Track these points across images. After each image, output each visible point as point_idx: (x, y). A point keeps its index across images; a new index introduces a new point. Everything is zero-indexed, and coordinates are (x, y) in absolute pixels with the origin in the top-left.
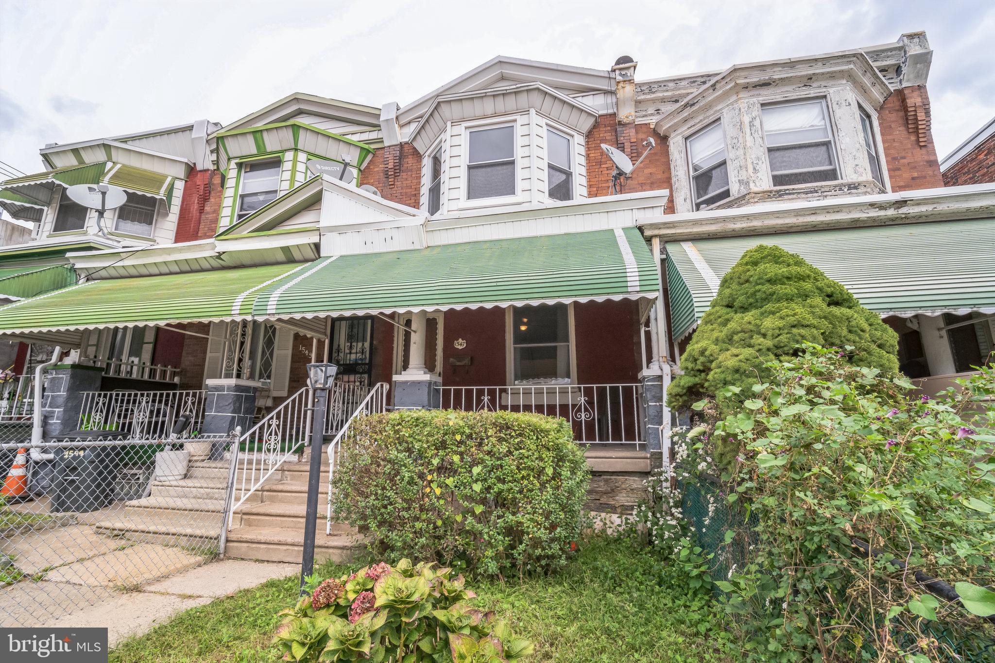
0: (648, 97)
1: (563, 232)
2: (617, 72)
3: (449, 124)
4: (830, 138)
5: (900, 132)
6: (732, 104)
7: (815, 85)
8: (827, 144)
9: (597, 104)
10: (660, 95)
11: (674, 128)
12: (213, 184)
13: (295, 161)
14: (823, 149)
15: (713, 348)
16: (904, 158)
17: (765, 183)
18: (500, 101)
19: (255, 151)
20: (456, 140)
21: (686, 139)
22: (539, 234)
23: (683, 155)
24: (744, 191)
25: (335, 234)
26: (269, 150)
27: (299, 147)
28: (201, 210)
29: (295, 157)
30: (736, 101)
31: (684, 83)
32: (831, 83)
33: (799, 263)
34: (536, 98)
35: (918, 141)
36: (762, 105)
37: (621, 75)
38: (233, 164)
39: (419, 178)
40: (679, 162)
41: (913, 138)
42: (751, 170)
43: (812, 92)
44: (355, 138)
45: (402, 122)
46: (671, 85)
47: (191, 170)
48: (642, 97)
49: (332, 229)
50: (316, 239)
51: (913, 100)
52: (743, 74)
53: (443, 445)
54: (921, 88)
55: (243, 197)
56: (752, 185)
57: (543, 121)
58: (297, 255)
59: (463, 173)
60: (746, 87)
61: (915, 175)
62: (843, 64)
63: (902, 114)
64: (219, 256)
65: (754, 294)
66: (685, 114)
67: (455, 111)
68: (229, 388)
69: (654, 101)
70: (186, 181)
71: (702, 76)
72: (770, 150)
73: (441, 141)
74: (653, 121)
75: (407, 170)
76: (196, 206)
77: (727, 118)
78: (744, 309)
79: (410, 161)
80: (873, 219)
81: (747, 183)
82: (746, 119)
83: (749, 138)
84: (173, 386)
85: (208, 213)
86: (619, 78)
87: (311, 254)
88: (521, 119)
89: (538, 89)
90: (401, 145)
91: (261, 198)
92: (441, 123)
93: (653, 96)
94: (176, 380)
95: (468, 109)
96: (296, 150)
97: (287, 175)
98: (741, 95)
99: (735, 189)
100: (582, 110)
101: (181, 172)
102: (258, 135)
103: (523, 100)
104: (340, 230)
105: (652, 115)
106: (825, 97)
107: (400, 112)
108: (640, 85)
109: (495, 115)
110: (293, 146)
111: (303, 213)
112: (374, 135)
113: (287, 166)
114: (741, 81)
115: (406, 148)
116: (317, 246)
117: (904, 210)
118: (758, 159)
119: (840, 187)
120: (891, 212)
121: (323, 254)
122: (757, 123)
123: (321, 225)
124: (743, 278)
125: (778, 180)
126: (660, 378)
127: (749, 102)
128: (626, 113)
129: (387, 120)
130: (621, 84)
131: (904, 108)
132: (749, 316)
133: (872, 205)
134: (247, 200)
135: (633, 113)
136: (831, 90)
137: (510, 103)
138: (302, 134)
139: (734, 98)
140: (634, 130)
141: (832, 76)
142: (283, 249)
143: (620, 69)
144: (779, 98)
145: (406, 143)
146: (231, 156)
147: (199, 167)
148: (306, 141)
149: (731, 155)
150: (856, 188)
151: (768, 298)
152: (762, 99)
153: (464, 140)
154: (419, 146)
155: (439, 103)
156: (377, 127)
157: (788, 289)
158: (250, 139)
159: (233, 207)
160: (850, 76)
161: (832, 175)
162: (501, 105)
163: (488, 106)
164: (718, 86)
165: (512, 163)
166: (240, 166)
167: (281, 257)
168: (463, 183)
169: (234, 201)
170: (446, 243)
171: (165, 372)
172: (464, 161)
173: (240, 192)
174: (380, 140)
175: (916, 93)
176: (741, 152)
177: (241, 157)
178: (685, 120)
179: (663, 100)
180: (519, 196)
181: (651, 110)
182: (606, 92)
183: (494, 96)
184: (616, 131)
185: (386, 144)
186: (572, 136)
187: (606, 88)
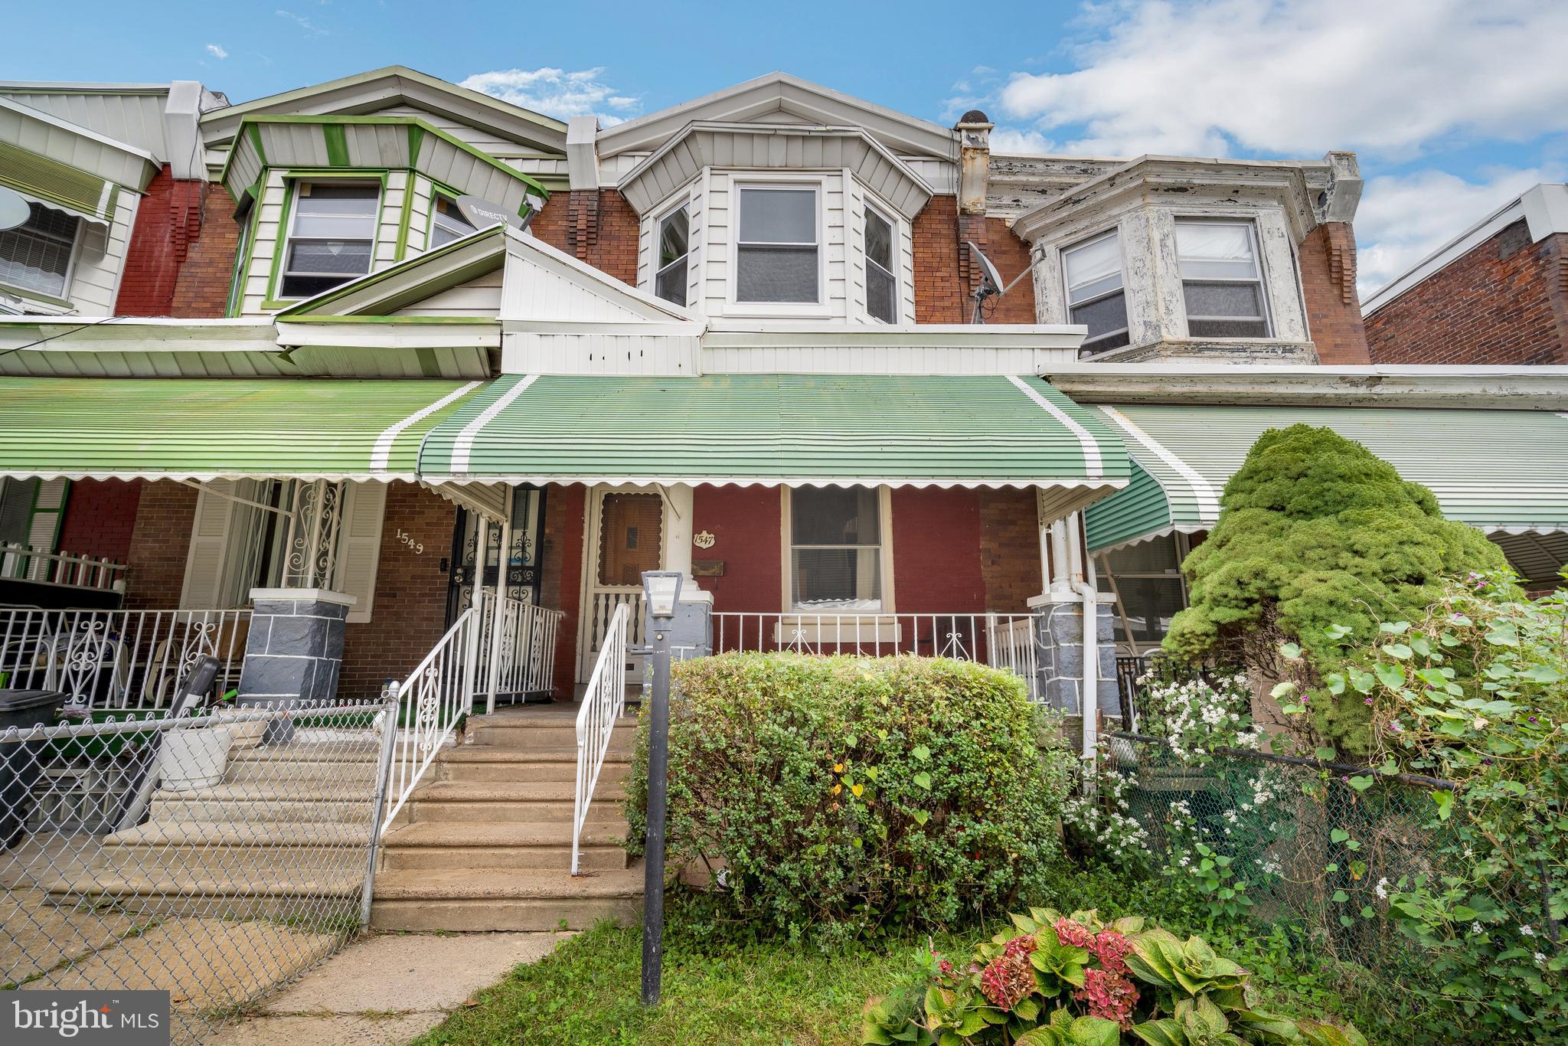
0: (1006, 178)
1: (927, 373)
2: (964, 133)
3: (706, 171)
4: (1259, 278)
5: (1321, 280)
6: (1135, 210)
7: (1241, 201)
8: (1253, 286)
9: (933, 177)
10: (1023, 178)
11: (1044, 231)
12: (208, 210)
13: (410, 192)
14: (1248, 292)
15: (1276, 570)
16: (1325, 316)
17: (1181, 333)
18: (797, 146)
19: (323, 160)
20: (718, 201)
21: (1061, 250)
22: (891, 372)
23: (1057, 274)
24: (1152, 339)
25: (532, 337)
26: (355, 161)
27: (418, 167)
28: (180, 257)
29: (410, 185)
30: (1142, 207)
31: (1057, 167)
32: (1261, 203)
34: (854, 152)
35: (1342, 297)
36: (1177, 218)
37: (968, 138)
38: (276, 178)
39: (635, 253)
40: (1049, 284)
41: (1336, 292)
42: (1162, 309)
43: (1238, 211)
44: (519, 167)
45: (604, 153)
46: (1040, 166)
47: (158, 176)
48: (998, 178)
49: (525, 326)
50: (493, 341)
51: (1337, 242)
52: (1155, 169)
53: (858, 714)
54: (1347, 226)
55: (294, 243)
56: (1164, 331)
57: (861, 192)
58: (446, 366)
59: (731, 255)
60: (1156, 190)
61: (1339, 341)
62: (1278, 178)
63: (1324, 257)
64: (287, 352)
65: (1320, 494)
66: (1064, 213)
67: (722, 150)
68: (302, 608)
69: (1012, 186)
70: (143, 196)
71: (1083, 162)
72: (1186, 284)
73: (688, 196)
74: (1011, 217)
75: (610, 237)
76: (167, 248)
77: (1126, 229)
78: (1306, 514)
79: (615, 223)
81: (1157, 328)
82: (1156, 236)
83: (1159, 263)
84: (110, 600)
85: (196, 265)
86: (966, 143)
87: (479, 367)
88: (829, 183)
89: (860, 139)
90: (601, 192)
91: (335, 250)
92: (689, 167)
93: (1013, 178)
94: (119, 586)
95: (742, 151)
96: (412, 171)
97: (393, 216)
98: (1148, 200)
99: (1138, 335)
100: (913, 183)
101: (135, 177)
102: (335, 132)
103: (834, 151)
104: (544, 329)
105: (1009, 206)
106: (1253, 220)
107: (602, 135)
108: (996, 159)
109: (785, 169)
110: (407, 164)
111: (458, 289)
112: (549, 167)
113: (394, 198)
114: (1151, 179)
115: (609, 197)
116: (493, 356)
118: (1172, 294)
119: (1273, 348)
120: (1362, 391)
121: (506, 367)
122: (1170, 242)
123: (503, 316)
125: (1196, 328)
126: (1080, 606)
127: (1159, 211)
128: (973, 198)
129: (580, 146)
130: (970, 153)
131: (1328, 250)
132: (1325, 525)
134: (301, 250)
135: (983, 200)
136: (1262, 213)
137: (814, 153)
138: (426, 146)
139: (1138, 202)
140: (983, 226)
141: (1262, 193)
142: (421, 352)
143: (968, 130)
144: (1197, 212)
145: (614, 191)
146: (270, 162)
147: (179, 171)
148: (430, 157)
149: (1130, 285)
150: (1291, 351)
151: (1346, 501)
152: (1177, 210)
153: (732, 201)
154: (637, 200)
155: (693, 133)
156: (561, 155)
157: (1366, 490)
158: (318, 138)
159: (276, 260)
160: (1280, 196)
161: (1258, 329)
162: (797, 153)
163: (778, 153)
164: (1118, 181)
165: (814, 250)
166: (290, 183)
167: (414, 366)
168: (730, 271)
169: (278, 249)
170: (742, 371)
171: (95, 570)
172: (732, 236)
173: (289, 234)
174: (564, 179)
175: (1341, 233)
176: (1147, 282)
177: (294, 168)
178: (1062, 223)
179: (1025, 187)
180: (825, 306)
181: (1007, 200)
182: (943, 161)
183: (788, 137)
184: (956, 223)
185: (574, 185)
186: (895, 221)
187: (946, 155)
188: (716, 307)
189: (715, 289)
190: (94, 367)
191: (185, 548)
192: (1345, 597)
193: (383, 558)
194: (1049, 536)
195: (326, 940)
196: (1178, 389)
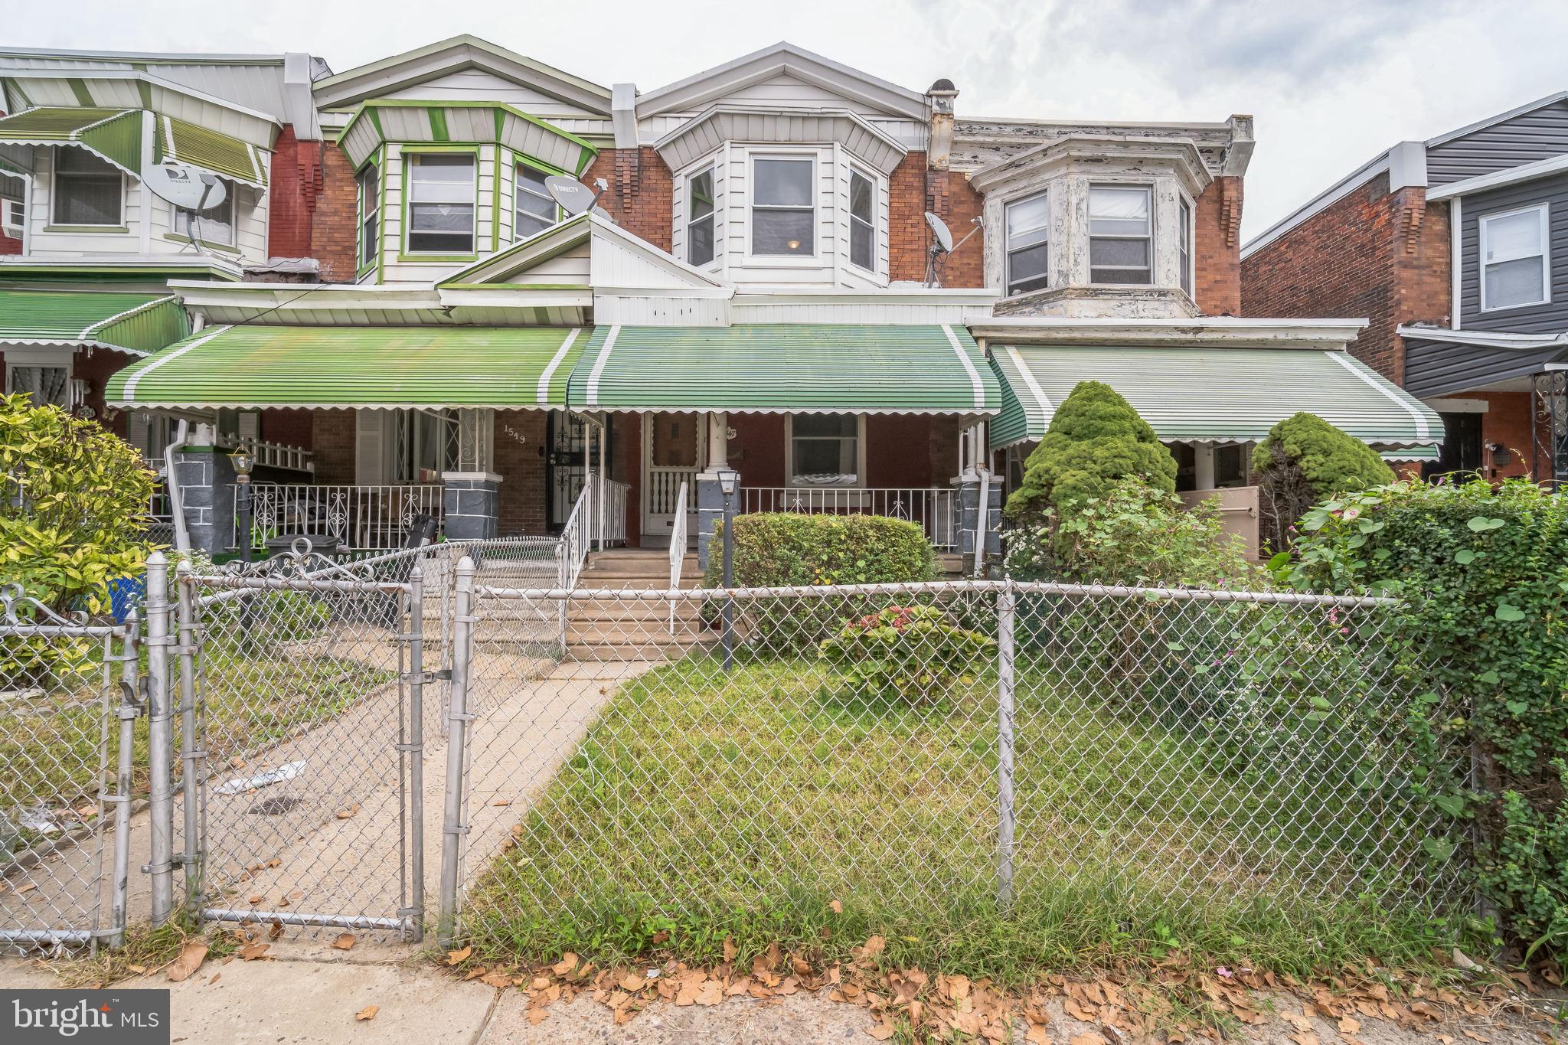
0: (967, 139)
1: (888, 323)
2: (934, 99)
3: (727, 144)
4: (1150, 235)
5: (1212, 226)
6: (1061, 177)
7: (1144, 170)
8: (1146, 241)
9: (903, 136)
10: (981, 139)
11: (993, 187)
12: (327, 166)
13: (498, 162)
14: (1141, 244)
15: (1056, 469)
16: (1211, 257)
17: (1082, 279)
18: (798, 125)
19: (429, 136)
20: (737, 170)
21: (1006, 204)
22: (862, 322)
23: (1001, 224)
24: (1062, 285)
25: (614, 299)
26: (453, 137)
27: (502, 141)
28: (311, 207)
29: (498, 156)
30: (1066, 175)
31: (1008, 129)
32: (1160, 170)
33: (1122, 403)
34: (843, 129)
35: (1226, 240)
36: (1092, 184)
37: (938, 103)
38: (394, 151)
39: (669, 204)
40: (994, 232)
41: (1223, 236)
42: (1072, 261)
43: (1141, 179)
44: (567, 127)
45: (641, 116)
46: (995, 129)
47: (283, 135)
48: (960, 138)
49: (609, 291)
50: (586, 301)
51: (1230, 193)
52: (1078, 145)
54: (1239, 180)
55: (413, 205)
56: (1071, 279)
57: (847, 159)
58: (554, 318)
59: (747, 216)
60: (1078, 160)
61: (1218, 278)
62: (1173, 152)
63: (1217, 206)
64: (448, 310)
65: (1088, 427)
66: (1008, 174)
67: (740, 128)
68: (477, 484)
69: (972, 144)
70: (273, 153)
71: (1030, 125)
72: (1092, 239)
73: (712, 162)
74: (970, 171)
75: (650, 189)
76: (299, 200)
77: (1053, 194)
78: (1080, 438)
79: (653, 176)
80: (1175, 341)
81: (1067, 276)
82: (1074, 200)
83: (1074, 224)
84: (306, 477)
85: (324, 214)
86: (935, 108)
87: (575, 319)
88: (823, 155)
89: (847, 119)
90: (641, 150)
91: (445, 211)
92: (714, 140)
93: (972, 139)
94: (310, 467)
95: (755, 128)
96: (498, 145)
97: (487, 183)
98: (1072, 169)
99: (1054, 281)
100: (891, 147)
101: (265, 138)
102: (437, 114)
103: (827, 130)
104: (622, 293)
105: (968, 162)
106: (1151, 186)
107: (641, 100)
108: (959, 123)
109: (789, 142)
110: (493, 139)
111: (557, 260)
112: (597, 127)
113: (487, 168)
114: (1074, 153)
115: (646, 154)
116: (588, 312)
117: (1200, 336)
118: (1080, 249)
119: (1151, 292)
120: (1190, 336)
121: (598, 320)
122: (1084, 206)
123: (595, 282)
124: (1080, 411)
125: (1097, 276)
126: (978, 484)
127: (1078, 178)
128: (939, 156)
129: (623, 112)
130: (938, 118)
131: (1221, 200)
132: (1085, 445)
133: (1176, 328)
134: (418, 211)
135: (948, 157)
136: (1159, 179)
137: (811, 130)
138: (507, 122)
139: (1063, 170)
140: (946, 180)
141: (1161, 163)
142: (537, 309)
143: (938, 96)
144: (1108, 179)
145: (651, 148)
146: (387, 138)
147: (302, 132)
148: (513, 133)
149: (1052, 238)
150: (1165, 295)
151: (1099, 431)
152: (1092, 178)
153: (748, 170)
154: (671, 159)
155: (717, 115)
156: (608, 117)
157: (1111, 426)
158: (424, 118)
159: (402, 221)
160: (1178, 166)
161: (1144, 277)
162: (798, 130)
163: (783, 130)
164: (1049, 152)
165: (811, 211)
166: (405, 157)
167: (531, 318)
168: (747, 230)
169: (403, 212)
170: (760, 321)
171: (295, 456)
172: (748, 200)
173: (409, 199)
174: (611, 138)
175: (1234, 185)
176: (1064, 238)
177: (406, 143)
178: (1007, 181)
179: (982, 145)
180: (818, 260)
181: (967, 157)
182: (917, 121)
183: (791, 118)
184: (925, 177)
185: (619, 144)
186: (876, 178)
187: (919, 117)
188: (736, 260)
189: (736, 245)
190: (311, 319)
191: (352, 439)
192: (1081, 485)
193: (496, 447)
194: (966, 438)
195: (548, 661)
196: (1061, 335)
